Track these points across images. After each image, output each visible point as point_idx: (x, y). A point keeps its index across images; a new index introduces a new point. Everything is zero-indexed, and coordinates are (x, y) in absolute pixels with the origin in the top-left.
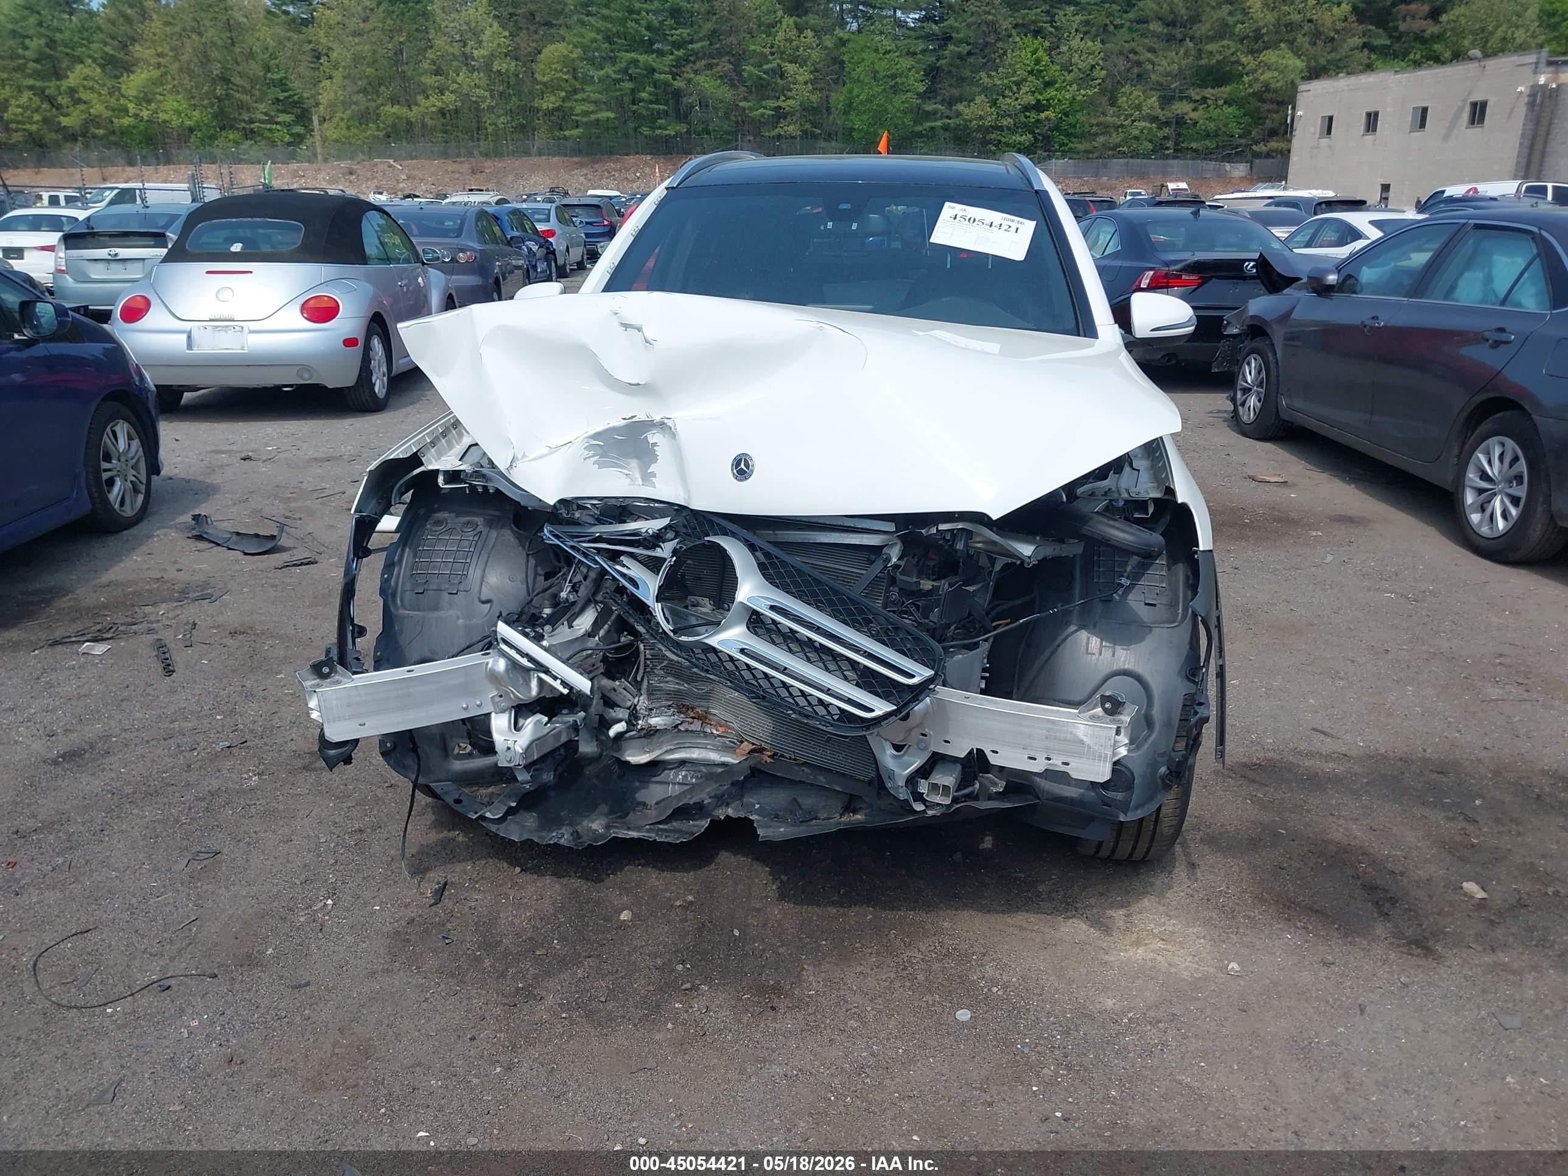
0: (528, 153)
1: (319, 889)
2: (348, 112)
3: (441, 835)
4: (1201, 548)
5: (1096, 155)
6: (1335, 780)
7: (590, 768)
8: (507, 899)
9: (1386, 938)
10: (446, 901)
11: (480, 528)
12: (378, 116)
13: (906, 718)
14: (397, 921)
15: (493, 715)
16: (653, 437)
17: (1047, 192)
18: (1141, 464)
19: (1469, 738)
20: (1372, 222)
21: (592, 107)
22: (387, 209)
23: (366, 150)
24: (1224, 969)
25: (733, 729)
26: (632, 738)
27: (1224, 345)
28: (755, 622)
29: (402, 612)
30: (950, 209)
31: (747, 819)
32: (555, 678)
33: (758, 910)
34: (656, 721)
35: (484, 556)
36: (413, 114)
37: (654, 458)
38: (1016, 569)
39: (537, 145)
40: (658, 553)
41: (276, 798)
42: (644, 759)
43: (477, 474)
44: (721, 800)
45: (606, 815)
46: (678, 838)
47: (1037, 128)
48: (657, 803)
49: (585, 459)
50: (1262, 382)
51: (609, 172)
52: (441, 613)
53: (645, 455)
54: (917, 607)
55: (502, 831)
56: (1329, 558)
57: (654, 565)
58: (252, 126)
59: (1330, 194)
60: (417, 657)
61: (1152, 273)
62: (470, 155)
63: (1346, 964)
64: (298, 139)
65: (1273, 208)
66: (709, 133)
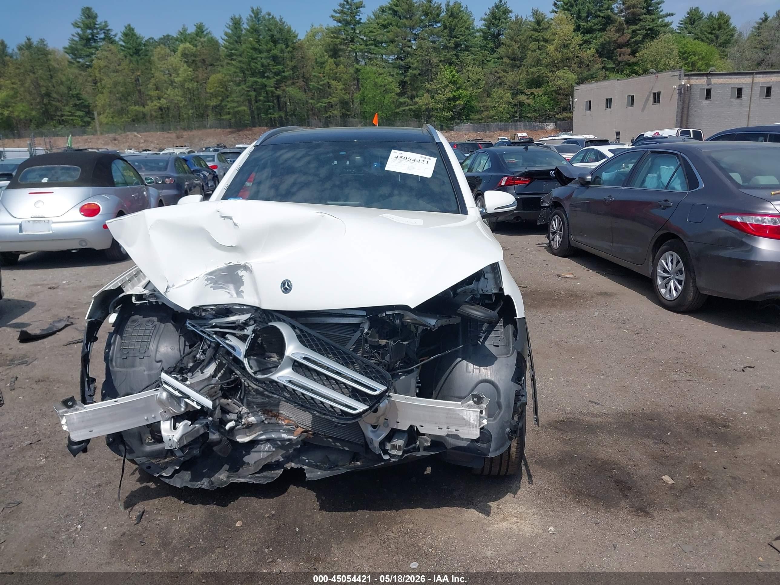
0: (205, 127)
1: (74, 520)
2: (112, 110)
3: (143, 485)
4: (518, 317)
5: (483, 121)
6: (601, 427)
7: (216, 447)
8: (176, 518)
9: (626, 508)
10: (144, 522)
11: (156, 323)
12: (128, 111)
13: (376, 411)
14: (116, 535)
15: (162, 422)
16: (241, 273)
17: (441, 143)
18: (489, 276)
19: (664, 401)
20: (609, 150)
21: (235, 104)
22: (125, 158)
23: (122, 128)
24: (546, 530)
25: (292, 421)
26: (239, 429)
27: (542, 211)
28: (297, 366)
29: (116, 369)
30: (394, 153)
31: (301, 468)
32: (193, 401)
33: (309, 517)
34: (252, 419)
35: (157, 338)
36: (146, 109)
37: (242, 283)
38: (428, 332)
39: (209, 123)
40: (246, 332)
41: (54, 470)
42: (246, 439)
43: (151, 295)
44: (288, 459)
45: (228, 471)
46: (265, 481)
47: (455, 109)
48: (255, 463)
49: (205, 286)
50: (561, 229)
51: (246, 136)
52: (136, 369)
53: (238, 282)
54: (379, 354)
55: (171, 482)
56: (596, 314)
57: (243, 338)
58: (63, 118)
59: (592, 137)
60: (123, 392)
61: (506, 178)
62: (177, 129)
63: (606, 524)
64: (88, 123)
65: (566, 144)
66: (295, 115)
